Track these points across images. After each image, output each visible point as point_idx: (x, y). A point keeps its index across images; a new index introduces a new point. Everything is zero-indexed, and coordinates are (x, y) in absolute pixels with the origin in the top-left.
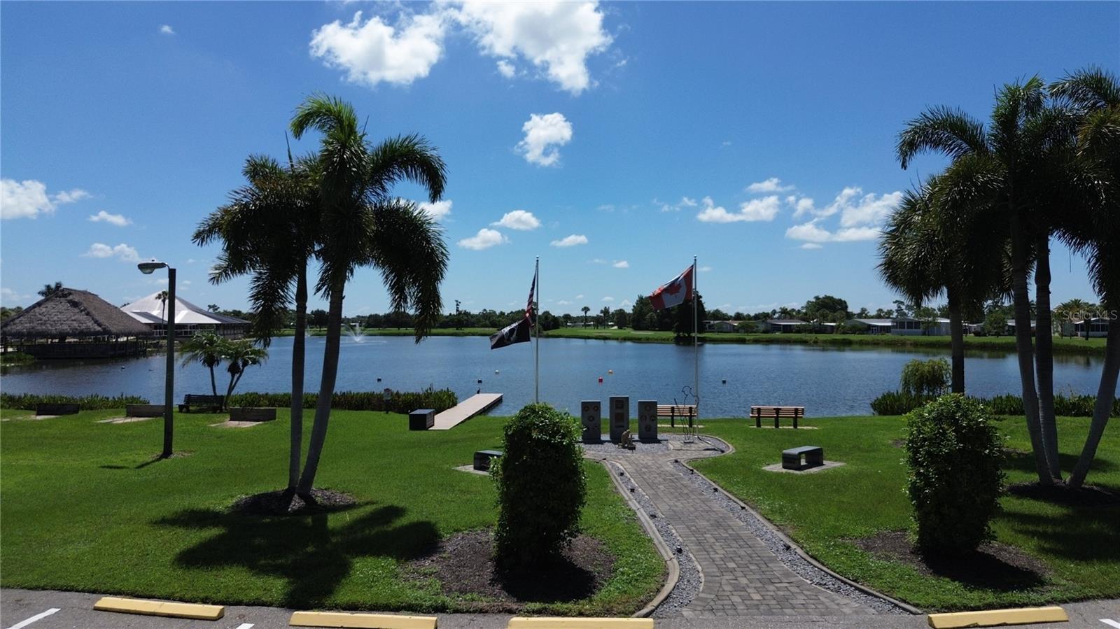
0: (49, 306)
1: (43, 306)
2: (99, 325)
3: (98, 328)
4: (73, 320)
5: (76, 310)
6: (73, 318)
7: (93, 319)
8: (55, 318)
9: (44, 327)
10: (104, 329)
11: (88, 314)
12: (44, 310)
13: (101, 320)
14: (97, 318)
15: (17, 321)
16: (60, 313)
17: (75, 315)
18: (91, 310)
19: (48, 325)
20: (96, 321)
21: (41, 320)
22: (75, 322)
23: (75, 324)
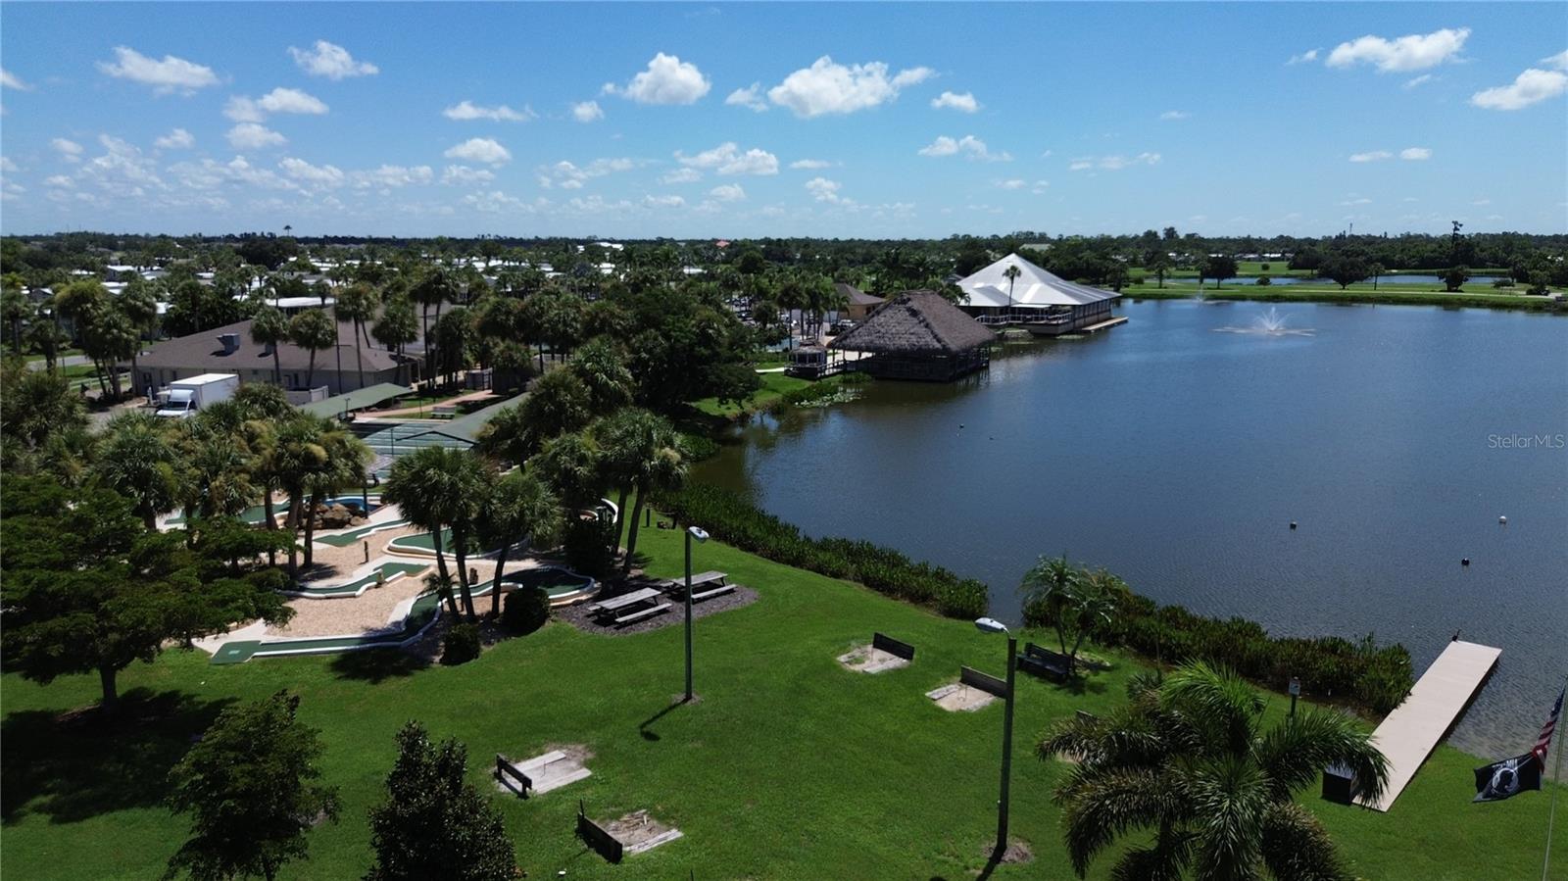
0: (888, 315)
1: (882, 315)
2: (939, 341)
3: (938, 345)
4: (912, 334)
5: (916, 321)
6: (912, 331)
7: (932, 332)
8: (894, 331)
9: (882, 342)
10: (944, 346)
11: (927, 326)
12: (882, 319)
13: (941, 335)
14: (936, 331)
15: (856, 333)
16: (899, 323)
17: (913, 327)
18: (929, 320)
19: (886, 339)
20: (935, 336)
21: (879, 332)
22: (912, 336)
23: (914, 339)
